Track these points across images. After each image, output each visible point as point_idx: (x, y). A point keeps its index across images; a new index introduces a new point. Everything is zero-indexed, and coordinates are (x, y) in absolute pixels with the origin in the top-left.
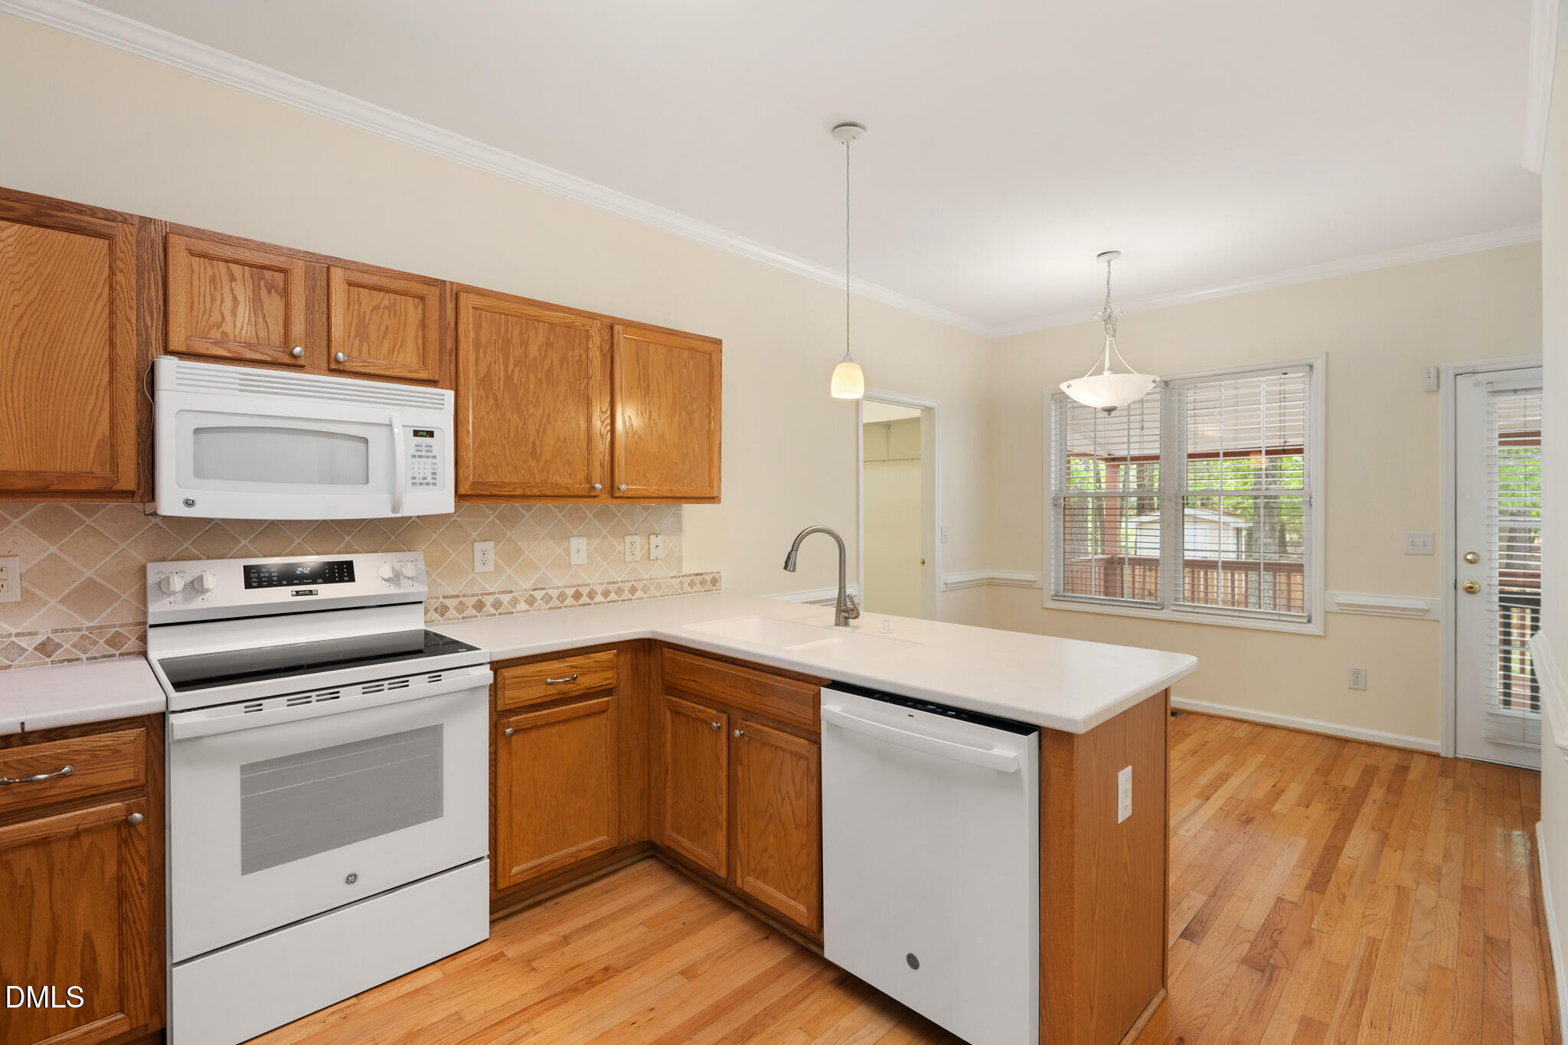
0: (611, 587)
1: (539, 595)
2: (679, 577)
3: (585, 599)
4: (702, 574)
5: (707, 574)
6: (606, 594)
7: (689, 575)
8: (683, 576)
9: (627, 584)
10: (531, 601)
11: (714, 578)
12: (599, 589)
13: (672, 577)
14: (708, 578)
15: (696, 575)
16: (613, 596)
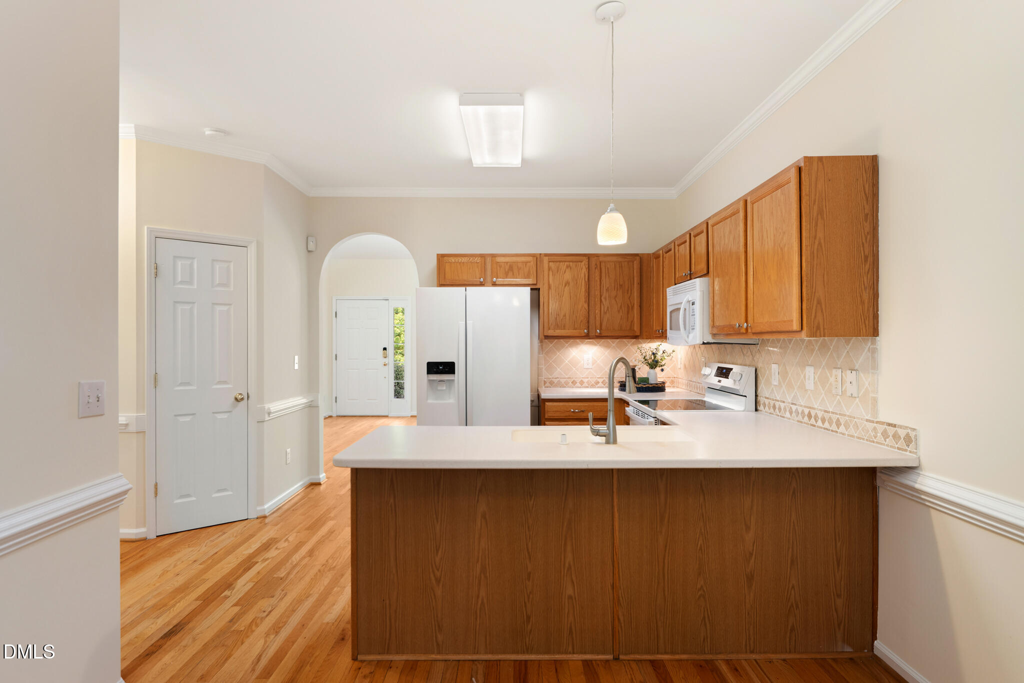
0: (827, 416)
1: (794, 408)
2: (873, 422)
3: (813, 421)
4: (895, 426)
5: (901, 427)
6: (823, 421)
7: (883, 423)
8: (877, 422)
9: (834, 415)
10: (791, 413)
11: (908, 435)
12: (820, 414)
13: (867, 420)
14: (902, 433)
15: (889, 425)
16: (827, 425)
